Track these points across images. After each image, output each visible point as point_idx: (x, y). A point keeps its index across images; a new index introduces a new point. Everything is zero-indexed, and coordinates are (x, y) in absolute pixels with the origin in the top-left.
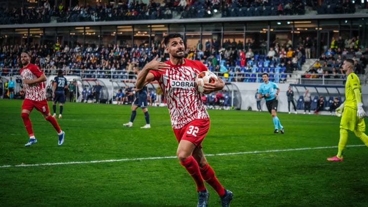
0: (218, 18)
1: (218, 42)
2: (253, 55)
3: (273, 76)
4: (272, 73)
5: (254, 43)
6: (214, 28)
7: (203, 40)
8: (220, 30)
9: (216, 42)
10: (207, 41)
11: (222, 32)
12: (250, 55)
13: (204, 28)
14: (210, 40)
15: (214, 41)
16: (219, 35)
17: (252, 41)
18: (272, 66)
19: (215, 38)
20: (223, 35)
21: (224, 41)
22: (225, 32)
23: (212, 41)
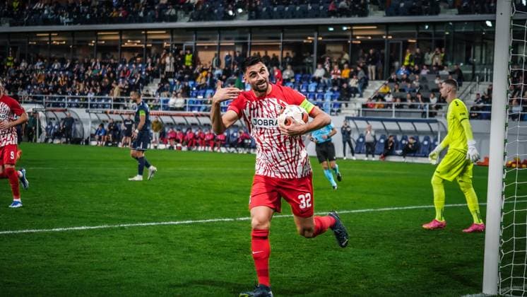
0: (243, 21)
1: (244, 55)
2: (293, 75)
3: (321, 105)
4: (320, 100)
5: (294, 57)
6: (238, 36)
7: (221, 53)
8: (246, 39)
9: (240, 55)
10: (227, 54)
11: (249, 41)
12: (289, 75)
13: (223, 36)
14: (231, 53)
15: (238, 54)
16: (245, 46)
17: (291, 55)
18: (320, 91)
19: (239, 49)
20: (251, 46)
21: (252, 54)
22: (253, 41)
23: (235, 53)
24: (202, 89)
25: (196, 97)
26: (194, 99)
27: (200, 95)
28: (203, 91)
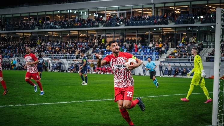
0: (123, 27)
1: (123, 39)
2: (141, 46)
3: (152, 57)
4: (151, 55)
5: (142, 40)
6: (121, 32)
7: (115, 38)
8: (124, 33)
9: (122, 39)
10: (117, 39)
11: (125, 34)
12: (139, 46)
13: (115, 32)
14: (119, 38)
15: (121, 39)
16: (123, 36)
18: (151, 52)
19: (121, 37)
20: (126, 35)
21: (126, 39)
22: (126, 34)
23: (120, 39)
24: (108, 51)
25: (106, 54)
26: (105, 55)
27: (107, 54)
28: (108, 52)
